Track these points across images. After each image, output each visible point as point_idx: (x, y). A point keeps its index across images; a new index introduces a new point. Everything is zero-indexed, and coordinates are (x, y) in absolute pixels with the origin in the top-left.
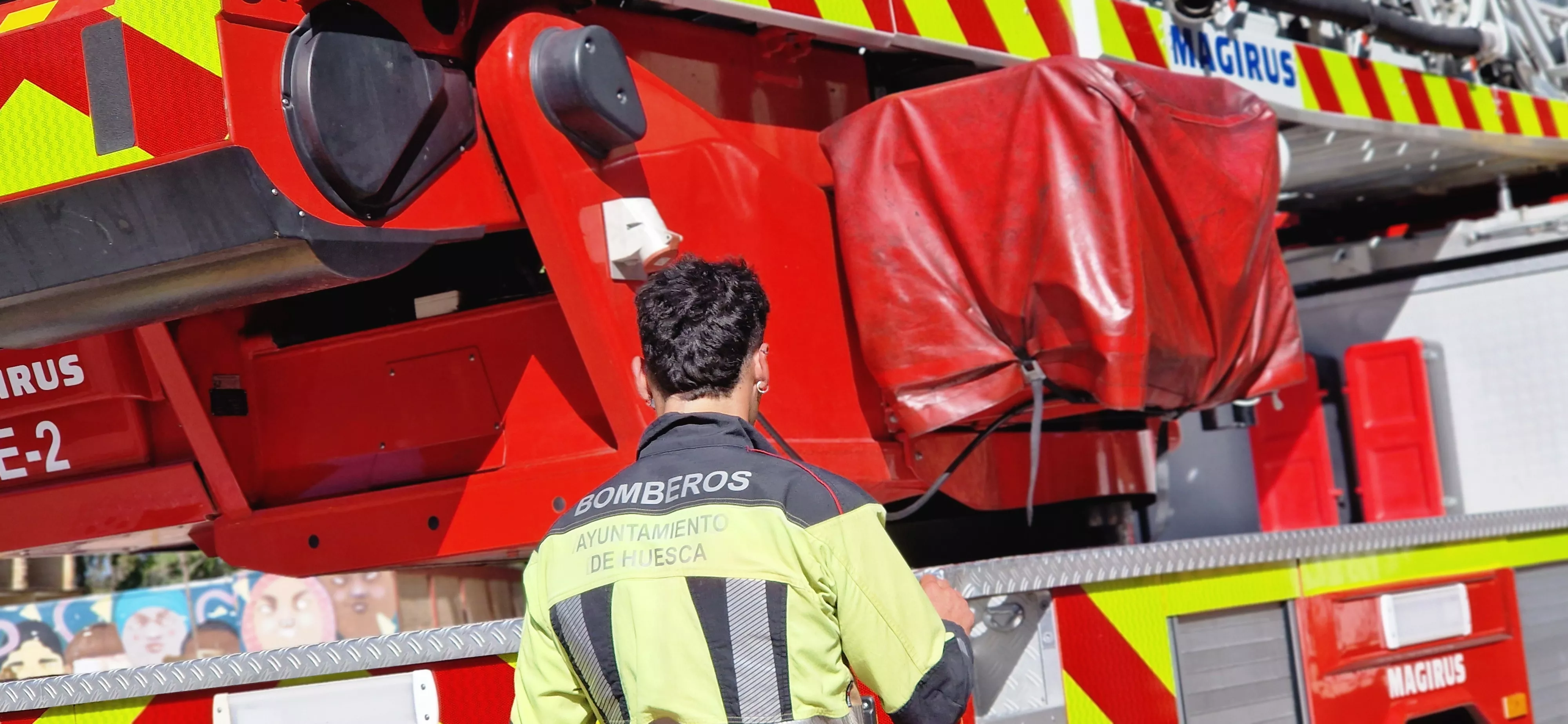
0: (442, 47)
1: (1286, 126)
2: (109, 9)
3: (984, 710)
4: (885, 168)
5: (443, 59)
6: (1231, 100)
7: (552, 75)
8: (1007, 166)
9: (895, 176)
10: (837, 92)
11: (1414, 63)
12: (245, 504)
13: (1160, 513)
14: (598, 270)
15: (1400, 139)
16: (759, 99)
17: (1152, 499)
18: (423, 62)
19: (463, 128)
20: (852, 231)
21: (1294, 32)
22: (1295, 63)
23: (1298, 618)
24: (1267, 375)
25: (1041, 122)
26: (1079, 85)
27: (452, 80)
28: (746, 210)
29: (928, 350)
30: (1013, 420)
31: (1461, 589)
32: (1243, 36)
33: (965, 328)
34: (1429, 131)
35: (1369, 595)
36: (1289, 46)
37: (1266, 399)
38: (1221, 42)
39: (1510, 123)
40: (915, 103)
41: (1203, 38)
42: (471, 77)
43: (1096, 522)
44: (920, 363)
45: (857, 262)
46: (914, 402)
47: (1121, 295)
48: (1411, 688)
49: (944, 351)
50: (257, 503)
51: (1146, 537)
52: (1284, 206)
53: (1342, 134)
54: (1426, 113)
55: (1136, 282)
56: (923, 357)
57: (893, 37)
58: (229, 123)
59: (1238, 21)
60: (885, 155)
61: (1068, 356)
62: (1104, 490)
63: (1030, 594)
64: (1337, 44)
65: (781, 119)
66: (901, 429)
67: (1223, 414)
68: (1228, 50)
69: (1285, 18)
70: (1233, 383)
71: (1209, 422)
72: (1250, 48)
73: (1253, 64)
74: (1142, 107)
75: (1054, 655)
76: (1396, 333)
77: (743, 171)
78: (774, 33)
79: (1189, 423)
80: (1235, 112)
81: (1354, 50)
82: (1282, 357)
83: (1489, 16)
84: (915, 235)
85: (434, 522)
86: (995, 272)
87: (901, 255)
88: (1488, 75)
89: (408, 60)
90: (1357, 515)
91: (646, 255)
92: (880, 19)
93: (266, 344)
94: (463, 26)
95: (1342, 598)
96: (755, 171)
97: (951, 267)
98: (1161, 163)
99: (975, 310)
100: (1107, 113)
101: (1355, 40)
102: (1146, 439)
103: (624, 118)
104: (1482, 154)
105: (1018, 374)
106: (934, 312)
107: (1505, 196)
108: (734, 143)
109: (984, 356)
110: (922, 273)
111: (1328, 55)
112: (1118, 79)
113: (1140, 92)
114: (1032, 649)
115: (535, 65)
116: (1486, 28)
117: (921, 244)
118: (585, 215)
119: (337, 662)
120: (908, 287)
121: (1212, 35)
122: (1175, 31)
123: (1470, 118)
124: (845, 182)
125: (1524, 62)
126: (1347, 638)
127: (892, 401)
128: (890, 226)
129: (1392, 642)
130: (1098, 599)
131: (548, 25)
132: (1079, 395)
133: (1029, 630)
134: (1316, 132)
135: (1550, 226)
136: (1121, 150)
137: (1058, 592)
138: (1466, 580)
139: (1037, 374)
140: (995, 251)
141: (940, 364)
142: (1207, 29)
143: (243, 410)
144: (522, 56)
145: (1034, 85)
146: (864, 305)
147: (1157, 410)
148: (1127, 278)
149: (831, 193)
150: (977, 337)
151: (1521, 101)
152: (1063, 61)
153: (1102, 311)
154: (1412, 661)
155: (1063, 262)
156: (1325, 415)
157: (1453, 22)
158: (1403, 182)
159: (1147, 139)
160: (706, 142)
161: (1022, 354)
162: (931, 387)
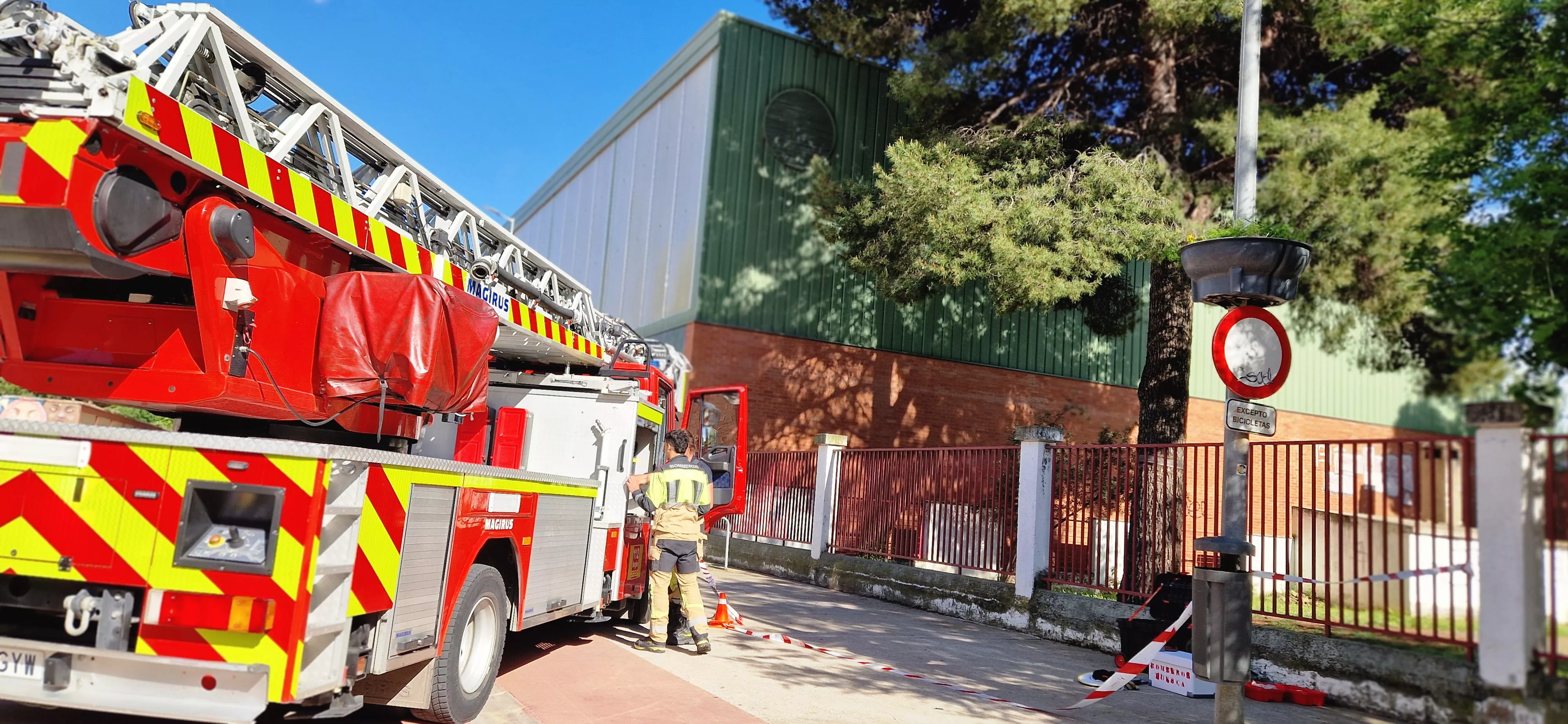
0: (175, 199)
1: (501, 325)
2: (23, 138)
3: (330, 503)
4: (347, 298)
5: (173, 203)
6: (484, 308)
7: (219, 223)
8: (395, 307)
9: (350, 301)
10: (336, 266)
11: (550, 317)
12: (21, 357)
13: (416, 447)
14: (218, 303)
15: (538, 340)
16: (304, 259)
17: (416, 441)
18: (164, 202)
19: (174, 232)
20: (328, 316)
21: (512, 294)
22: (509, 304)
23: (459, 494)
24: (471, 406)
25: (413, 296)
26: (431, 287)
27: (176, 213)
28: (286, 298)
29: (345, 367)
30: (370, 400)
31: (519, 497)
32: (494, 289)
33: (362, 362)
34: (549, 340)
35: (485, 492)
36: (509, 298)
37: (468, 417)
38: (486, 289)
39: (576, 346)
40: (365, 276)
41: (479, 286)
42: (184, 214)
43: (392, 445)
44: (341, 372)
45: (326, 328)
46: (334, 384)
47: (425, 364)
48: (493, 527)
49: (351, 369)
50: (27, 358)
51: (409, 452)
52: (491, 353)
53: (519, 333)
54: (549, 334)
55: (432, 361)
56: (342, 369)
57: (364, 252)
58: (66, 199)
59: (494, 284)
60: (348, 292)
61: (399, 382)
62: (399, 434)
63: (360, 462)
64: (525, 302)
65: (309, 268)
66: (326, 393)
67: (451, 417)
68: (487, 293)
69: (510, 288)
70: (458, 407)
71: (445, 419)
72: (495, 294)
73: (495, 300)
74: (452, 301)
75: (364, 487)
76: (519, 406)
77: (289, 282)
78: (317, 236)
79: (437, 417)
80: (485, 314)
81: (530, 306)
82: (478, 402)
83: (578, 308)
84: (352, 324)
85: (111, 383)
86: (379, 345)
87: (344, 330)
88: (572, 327)
89: (157, 198)
90: (489, 463)
91: (239, 303)
92: (361, 243)
93: (54, 295)
94: (187, 193)
95: (476, 490)
96: (294, 285)
97: (363, 339)
98: (453, 323)
99: (367, 357)
100: (438, 299)
101: (532, 303)
102: (420, 419)
103: (246, 249)
104: (564, 353)
105: (378, 383)
106: (352, 354)
107: (568, 369)
108: (289, 272)
109: (366, 374)
110: (351, 338)
111: (521, 305)
112: (446, 289)
113: (453, 296)
114: (355, 483)
115: (213, 217)
116: (576, 311)
117: (353, 328)
118: (218, 281)
119: (46, 430)
120: (344, 342)
121: (483, 286)
122: (470, 281)
123: (563, 341)
124: (329, 298)
125: (585, 327)
126: (474, 504)
127: (325, 382)
128: (343, 319)
129: (490, 510)
130: (385, 469)
131: (223, 203)
132: (398, 396)
133: (356, 475)
134: (511, 330)
135: (580, 383)
136: (440, 313)
137: (371, 464)
138: (522, 494)
139: (385, 385)
140: (382, 337)
141: (349, 373)
142: (482, 283)
143: (33, 319)
144: (209, 212)
145: (414, 282)
146: (324, 345)
147: (426, 409)
148: (429, 359)
149: (323, 301)
150: (365, 367)
151: (581, 340)
152: (427, 277)
153: (416, 368)
154: (496, 518)
155: (407, 348)
156: (488, 428)
157: (566, 307)
158: (535, 356)
159: (451, 312)
160: (277, 268)
161: (382, 376)
162: (342, 380)
